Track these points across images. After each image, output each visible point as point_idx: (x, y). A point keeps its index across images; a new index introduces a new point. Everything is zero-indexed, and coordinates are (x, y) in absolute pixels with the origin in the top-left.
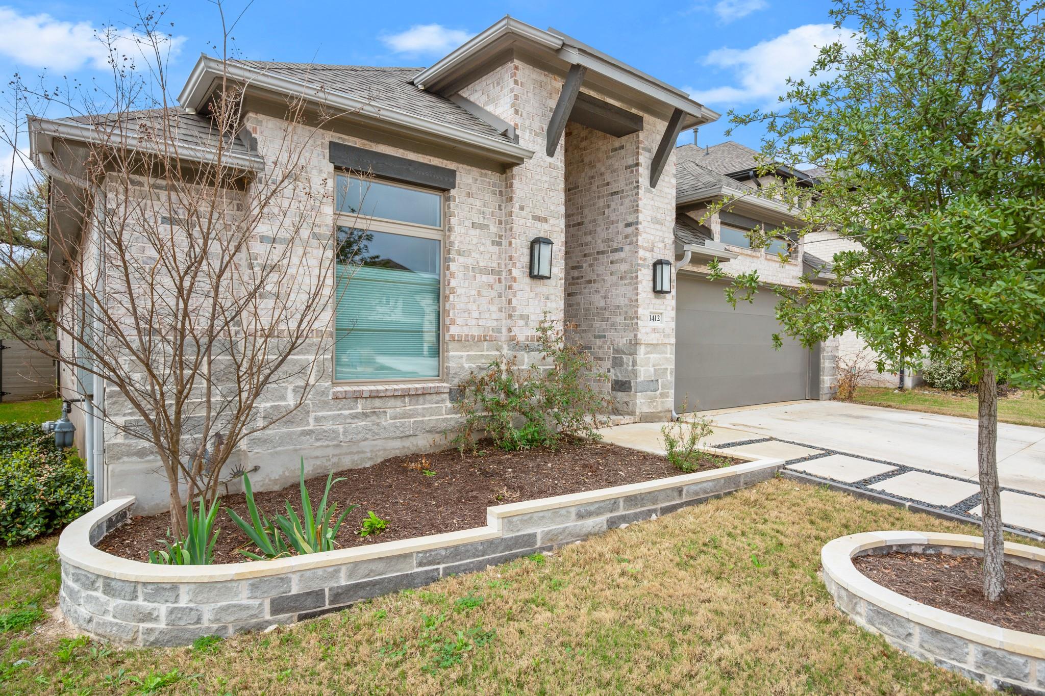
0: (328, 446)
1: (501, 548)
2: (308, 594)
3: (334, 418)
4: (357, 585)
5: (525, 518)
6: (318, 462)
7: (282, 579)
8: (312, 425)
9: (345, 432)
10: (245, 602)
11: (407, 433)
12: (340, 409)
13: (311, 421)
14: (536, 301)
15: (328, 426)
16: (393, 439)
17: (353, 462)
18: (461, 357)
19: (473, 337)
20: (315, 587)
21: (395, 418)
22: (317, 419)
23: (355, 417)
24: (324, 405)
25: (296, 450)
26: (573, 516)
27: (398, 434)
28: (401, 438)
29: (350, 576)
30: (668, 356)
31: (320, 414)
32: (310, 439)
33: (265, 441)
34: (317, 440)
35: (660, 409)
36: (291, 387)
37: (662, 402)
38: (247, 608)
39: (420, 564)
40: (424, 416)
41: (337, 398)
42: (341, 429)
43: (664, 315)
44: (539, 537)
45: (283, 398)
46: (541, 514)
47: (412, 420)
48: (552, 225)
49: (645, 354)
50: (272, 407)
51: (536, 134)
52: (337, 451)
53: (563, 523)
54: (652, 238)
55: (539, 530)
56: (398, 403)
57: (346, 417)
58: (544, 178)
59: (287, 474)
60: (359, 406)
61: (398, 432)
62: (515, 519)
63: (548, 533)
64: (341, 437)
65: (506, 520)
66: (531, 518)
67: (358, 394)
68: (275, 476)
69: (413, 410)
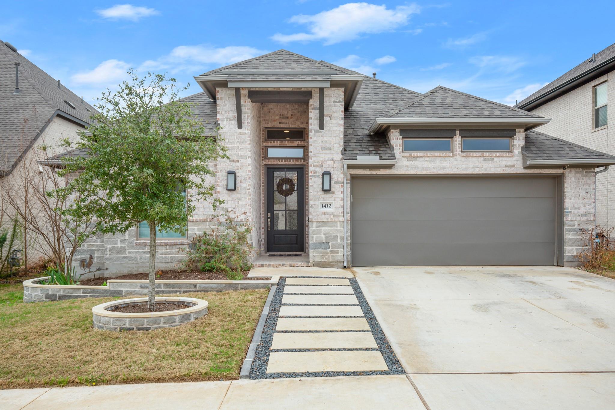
0: (133, 263)
1: (110, 293)
2: (53, 295)
3: (136, 252)
4: (65, 295)
5: (119, 284)
6: (129, 269)
7: (47, 289)
8: (127, 254)
9: (140, 258)
10: (40, 294)
11: (168, 261)
12: (138, 249)
13: (127, 253)
14: (233, 202)
15: (133, 255)
16: (161, 263)
17: (144, 270)
18: (194, 229)
19: (200, 220)
20: (55, 293)
21: (162, 254)
22: (129, 253)
23: (145, 252)
24: (132, 247)
25: (121, 264)
26: (139, 287)
27: (163, 261)
28: (165, 263)
29: (64, 292)
30: (339, 228)
31: (130, 251)
32: (127, 260)
33: (110, 259)
34: (130, 260)
35: (331, 260)
36: (119, 240)
37: (332, 256)
38: (39, 296)
39: (83, 293)
40: (176, 254)
41: (137, 245)
42: (139, 257)
43: (334, 203)
44: (124, 292)
45: (116, 244)
46: (125, 284)
47: (170, 256)
48: (242, 163)
49: (316, 227)
50: (112, 247)
51: (231, 120)
52: (137, 266)
53: (134, 288)
54: (322, 159)
55: (124, 289)
56: (164, 248)
57: (141, 252)
58: (237, 140)
59: (118, 272)
60: (147, 248)
61: (163, 260)
62: (115, 284)
63: (127, 291)
64: (139, 260)
65: (111, 284)
66: (121, 285)
67: (145, 244)
68: (113, 272)
69: (171, 251)
